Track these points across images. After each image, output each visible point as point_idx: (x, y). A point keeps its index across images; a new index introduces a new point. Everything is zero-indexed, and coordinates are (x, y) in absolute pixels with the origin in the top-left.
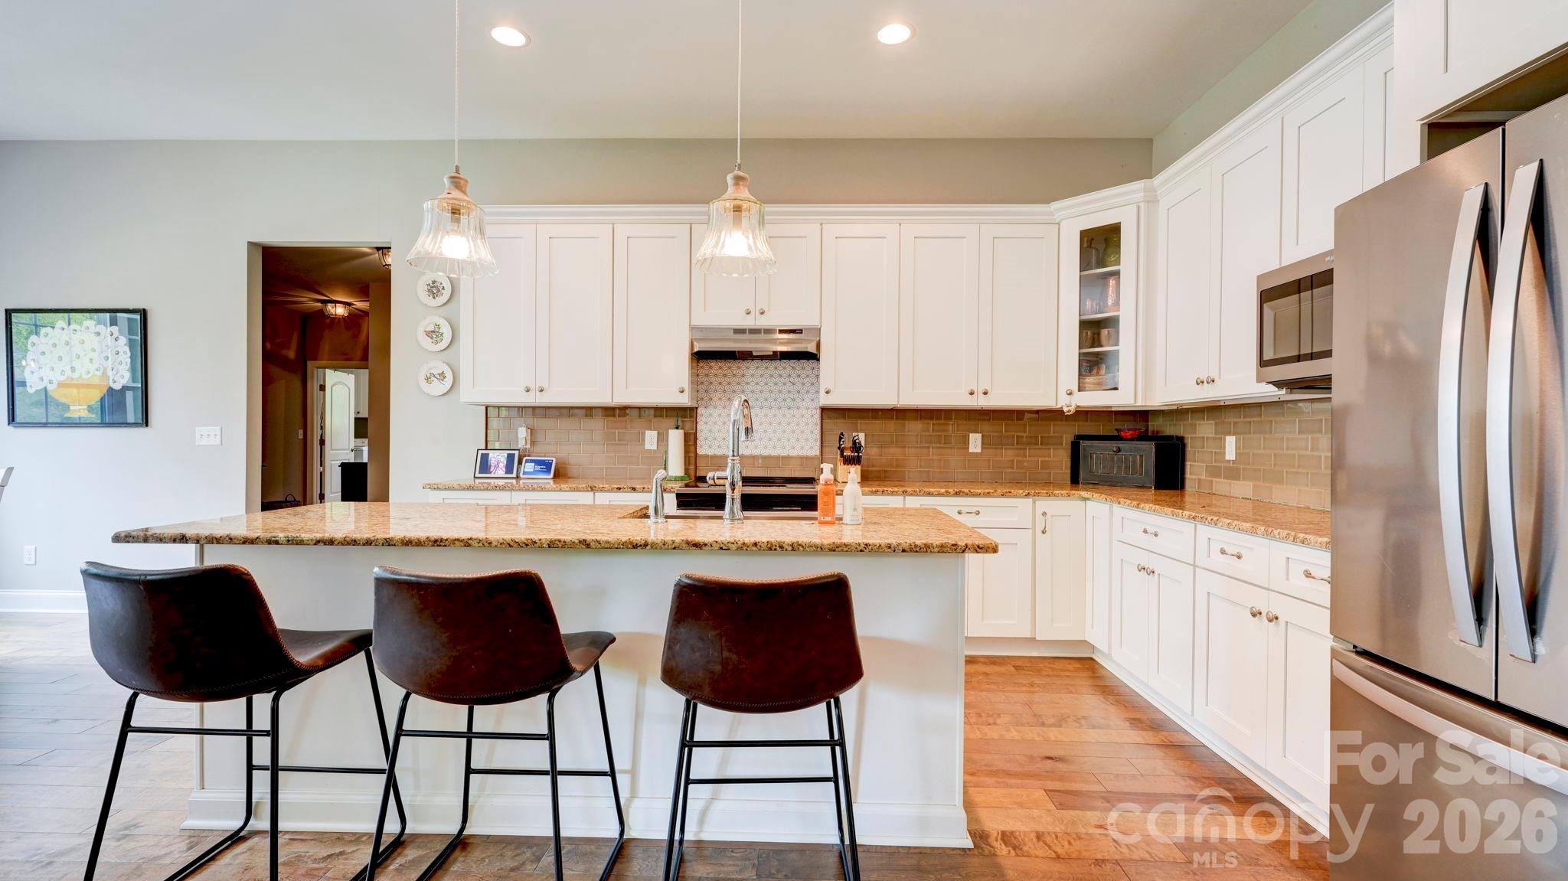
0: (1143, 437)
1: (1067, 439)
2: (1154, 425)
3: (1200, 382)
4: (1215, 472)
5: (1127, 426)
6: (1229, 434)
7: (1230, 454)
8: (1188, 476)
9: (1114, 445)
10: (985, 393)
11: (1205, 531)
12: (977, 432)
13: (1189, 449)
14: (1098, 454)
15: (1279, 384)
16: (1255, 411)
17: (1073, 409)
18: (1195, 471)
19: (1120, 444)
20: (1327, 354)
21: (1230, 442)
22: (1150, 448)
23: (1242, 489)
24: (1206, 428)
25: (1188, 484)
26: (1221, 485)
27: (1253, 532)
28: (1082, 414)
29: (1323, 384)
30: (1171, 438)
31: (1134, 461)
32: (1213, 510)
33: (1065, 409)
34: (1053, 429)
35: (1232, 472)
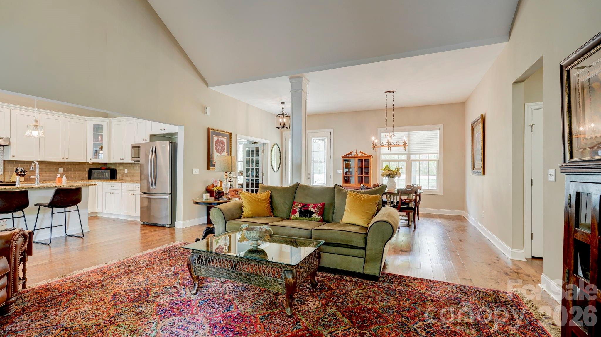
0: (107, 169)
1: (87, 169)
2: (109, 166)
3: (121, 159)
4: (123, 175)
5: (102, 166)
6: (126, 168)
7: (126, 172)
8: (117, 176)
9: (100, 171)
10: (67, 158)
11: (123, 184)
12: (61, 167)
13: (117, 171)
14: (95, 173)
15: (135, 161)
16: (131, 164)
17: (91, 163)
18: (118, 176)
19: (102, 170)
20: (140, 158)
21: (126, 170)
22: (109, 171)
23: (128, 178)
24: (121, 167)
25: (117, 178)
26: (124, 178)
27: (131, 183)
28: (93, 164)
29: (139, 161)
30: (113, 169)
31: (105, 174)
32: (122, 181)
33: (89, 163)
34: (84, 167)
35: (126, 175)
